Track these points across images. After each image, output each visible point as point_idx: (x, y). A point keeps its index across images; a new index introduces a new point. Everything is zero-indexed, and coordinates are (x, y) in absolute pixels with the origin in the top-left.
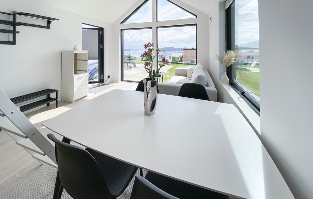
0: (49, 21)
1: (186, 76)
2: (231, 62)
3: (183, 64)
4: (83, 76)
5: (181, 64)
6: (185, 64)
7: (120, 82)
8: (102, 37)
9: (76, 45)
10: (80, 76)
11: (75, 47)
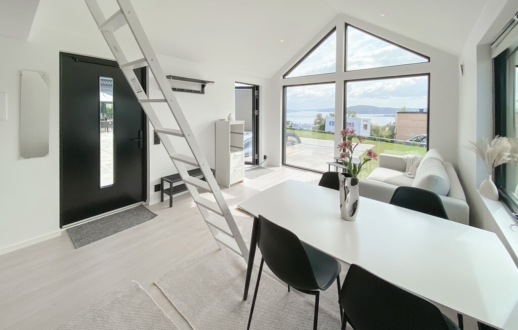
0: (203, 84)
1: (404, 170)
2: (502, 158)
3: (396, 142)
4: (239, 155)
5: (393, 142)
6: (400, 143)
7: (281, 167)
8: (257, 99)
9: (230, 114)
10: (236, 154)
11: (229, 116)
